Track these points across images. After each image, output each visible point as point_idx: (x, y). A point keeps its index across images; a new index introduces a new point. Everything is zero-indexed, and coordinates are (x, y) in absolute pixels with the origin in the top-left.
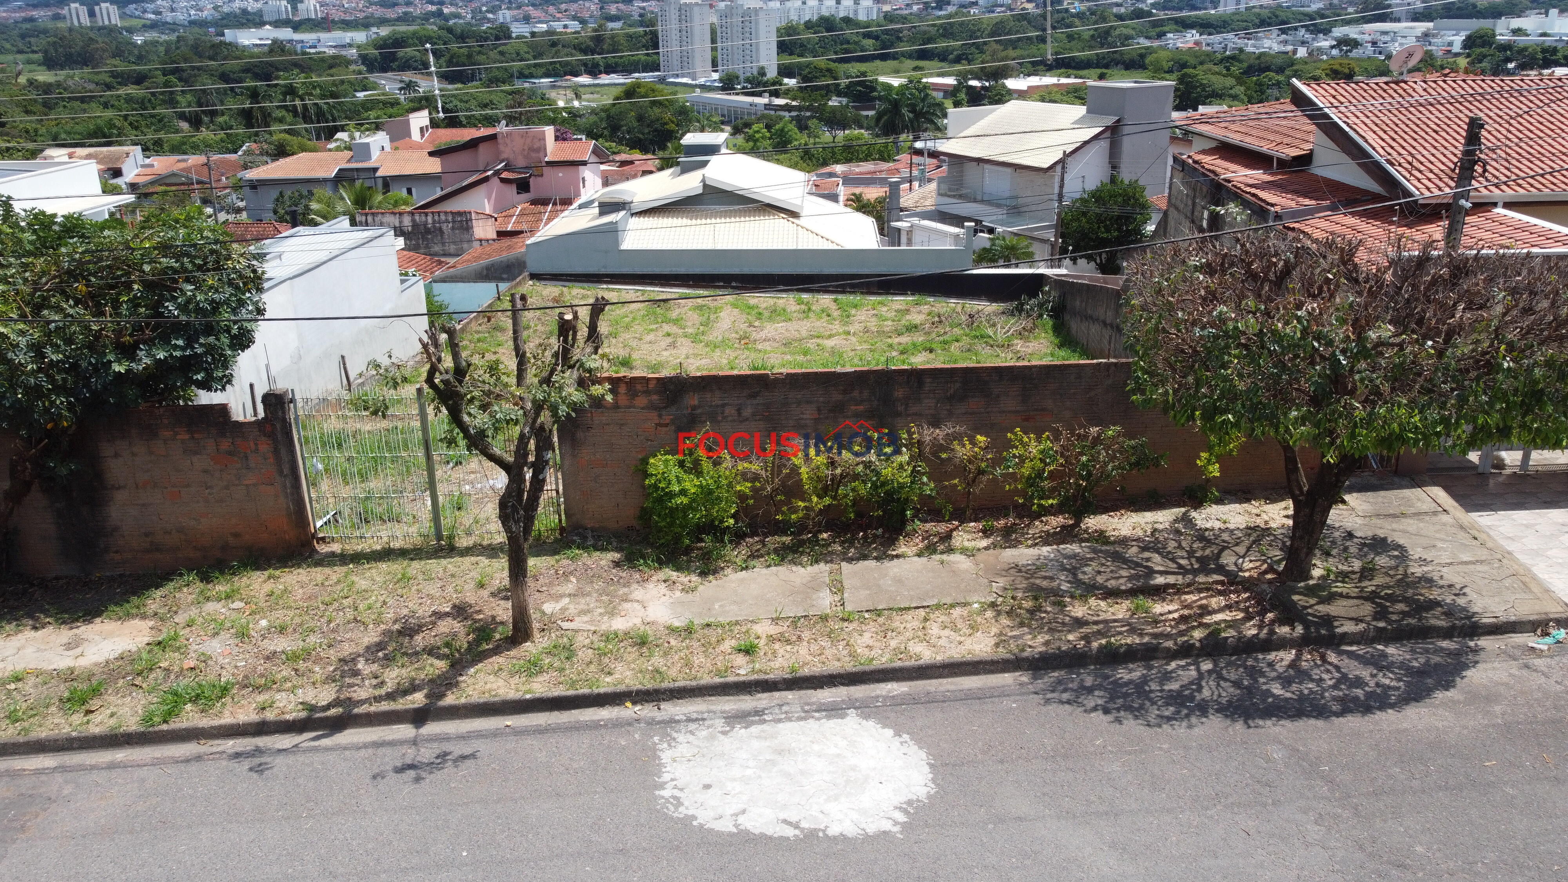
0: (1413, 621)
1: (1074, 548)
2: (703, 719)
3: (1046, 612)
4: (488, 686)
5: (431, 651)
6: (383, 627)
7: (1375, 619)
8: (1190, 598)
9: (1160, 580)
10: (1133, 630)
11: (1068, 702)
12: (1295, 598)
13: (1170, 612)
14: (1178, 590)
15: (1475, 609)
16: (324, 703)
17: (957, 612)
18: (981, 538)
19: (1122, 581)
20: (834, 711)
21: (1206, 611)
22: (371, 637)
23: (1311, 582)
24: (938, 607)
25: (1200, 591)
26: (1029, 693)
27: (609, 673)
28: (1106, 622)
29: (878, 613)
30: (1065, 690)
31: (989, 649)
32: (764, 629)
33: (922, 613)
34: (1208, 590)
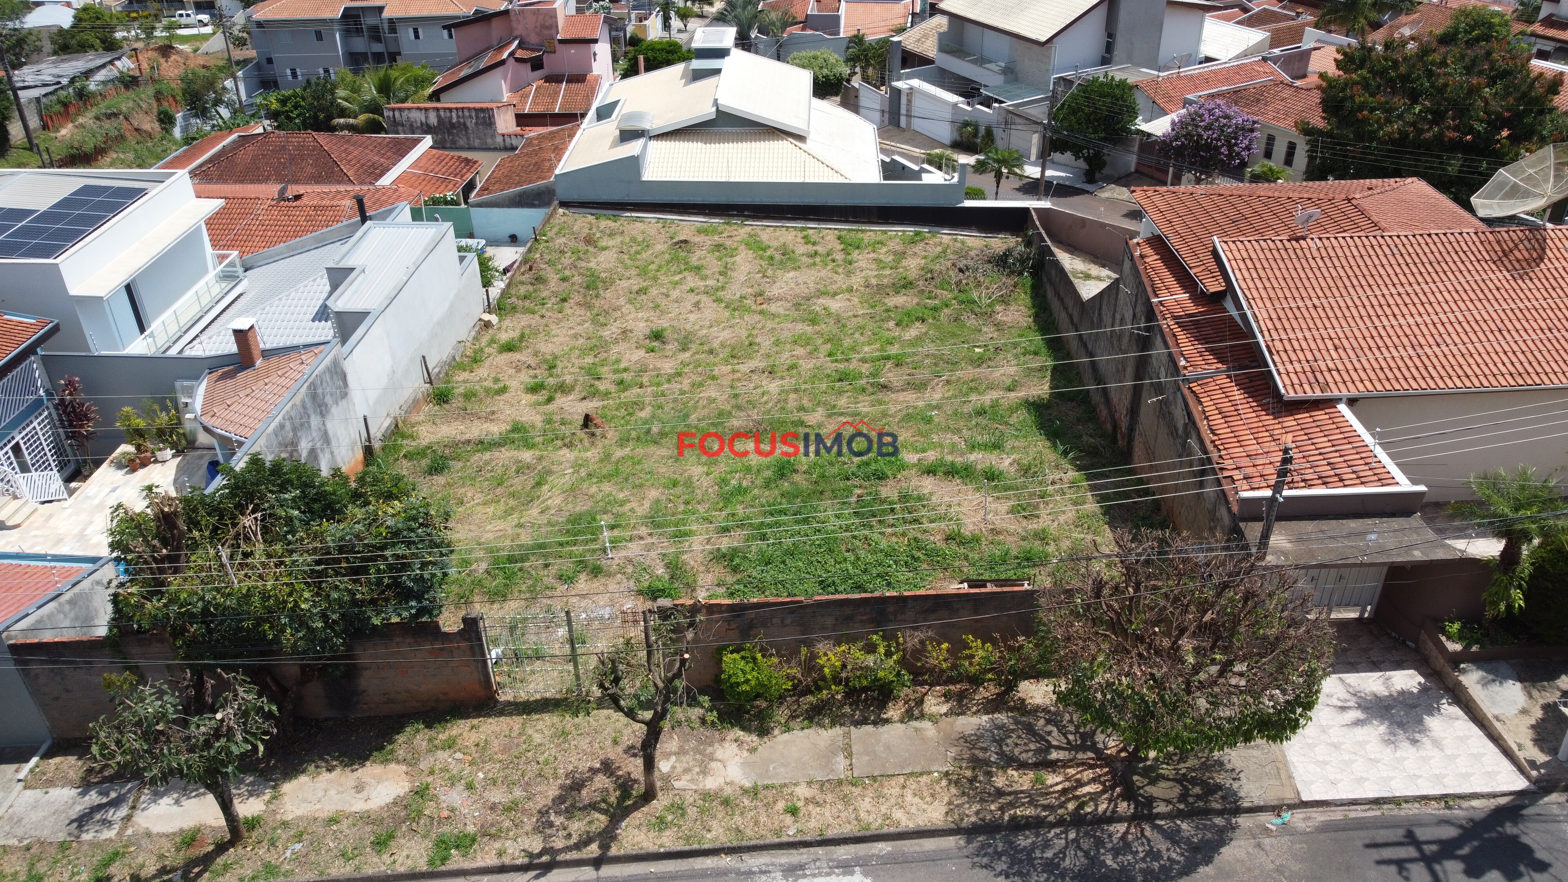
0: (1201, 804)
1: (1002, 718)
2: (769, 872)
3: (980, 782)
4: (636, 839)
5: (593, 806)
6: (559, 781)
7: (1179, 801)
8: (1071, 771)
9: (1054, 755)
10: (1032, 803)
11: (985, 867)
12: (1135, 778)
13: (1057, 784)
14: (1066, 764)
15: (1242, 794)
16: (537, 851)
17: (924, 779)
18: (944, 703)
19: (1030, 754)
20: (846, 867)
21: (1080, 784)
22: (553, 792)
23: (1149, 763)
24: (912, 774)
25: (1078, 765)
26: (963, 857)
27: (709, 831)
28: (1016, 793)
29: (874, 778)
30: (985, 855)
31: (941, 817)
32: (802, 791)
33: (902, 779)
34: (1083, 764)
